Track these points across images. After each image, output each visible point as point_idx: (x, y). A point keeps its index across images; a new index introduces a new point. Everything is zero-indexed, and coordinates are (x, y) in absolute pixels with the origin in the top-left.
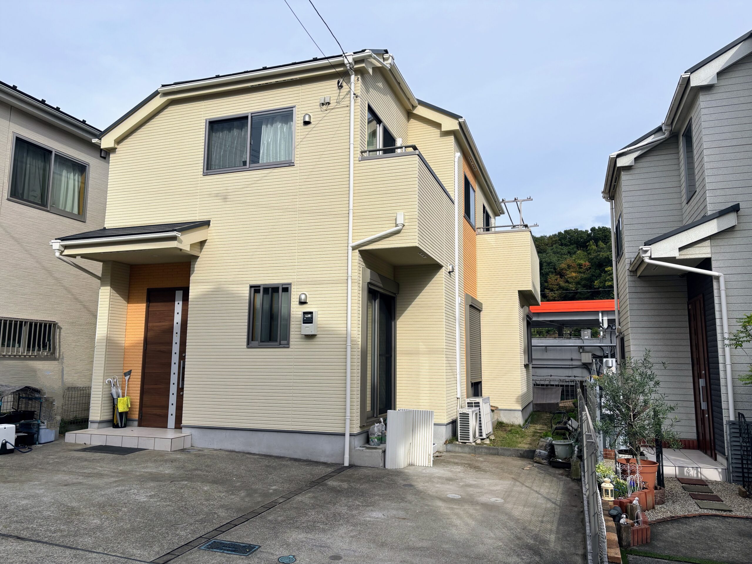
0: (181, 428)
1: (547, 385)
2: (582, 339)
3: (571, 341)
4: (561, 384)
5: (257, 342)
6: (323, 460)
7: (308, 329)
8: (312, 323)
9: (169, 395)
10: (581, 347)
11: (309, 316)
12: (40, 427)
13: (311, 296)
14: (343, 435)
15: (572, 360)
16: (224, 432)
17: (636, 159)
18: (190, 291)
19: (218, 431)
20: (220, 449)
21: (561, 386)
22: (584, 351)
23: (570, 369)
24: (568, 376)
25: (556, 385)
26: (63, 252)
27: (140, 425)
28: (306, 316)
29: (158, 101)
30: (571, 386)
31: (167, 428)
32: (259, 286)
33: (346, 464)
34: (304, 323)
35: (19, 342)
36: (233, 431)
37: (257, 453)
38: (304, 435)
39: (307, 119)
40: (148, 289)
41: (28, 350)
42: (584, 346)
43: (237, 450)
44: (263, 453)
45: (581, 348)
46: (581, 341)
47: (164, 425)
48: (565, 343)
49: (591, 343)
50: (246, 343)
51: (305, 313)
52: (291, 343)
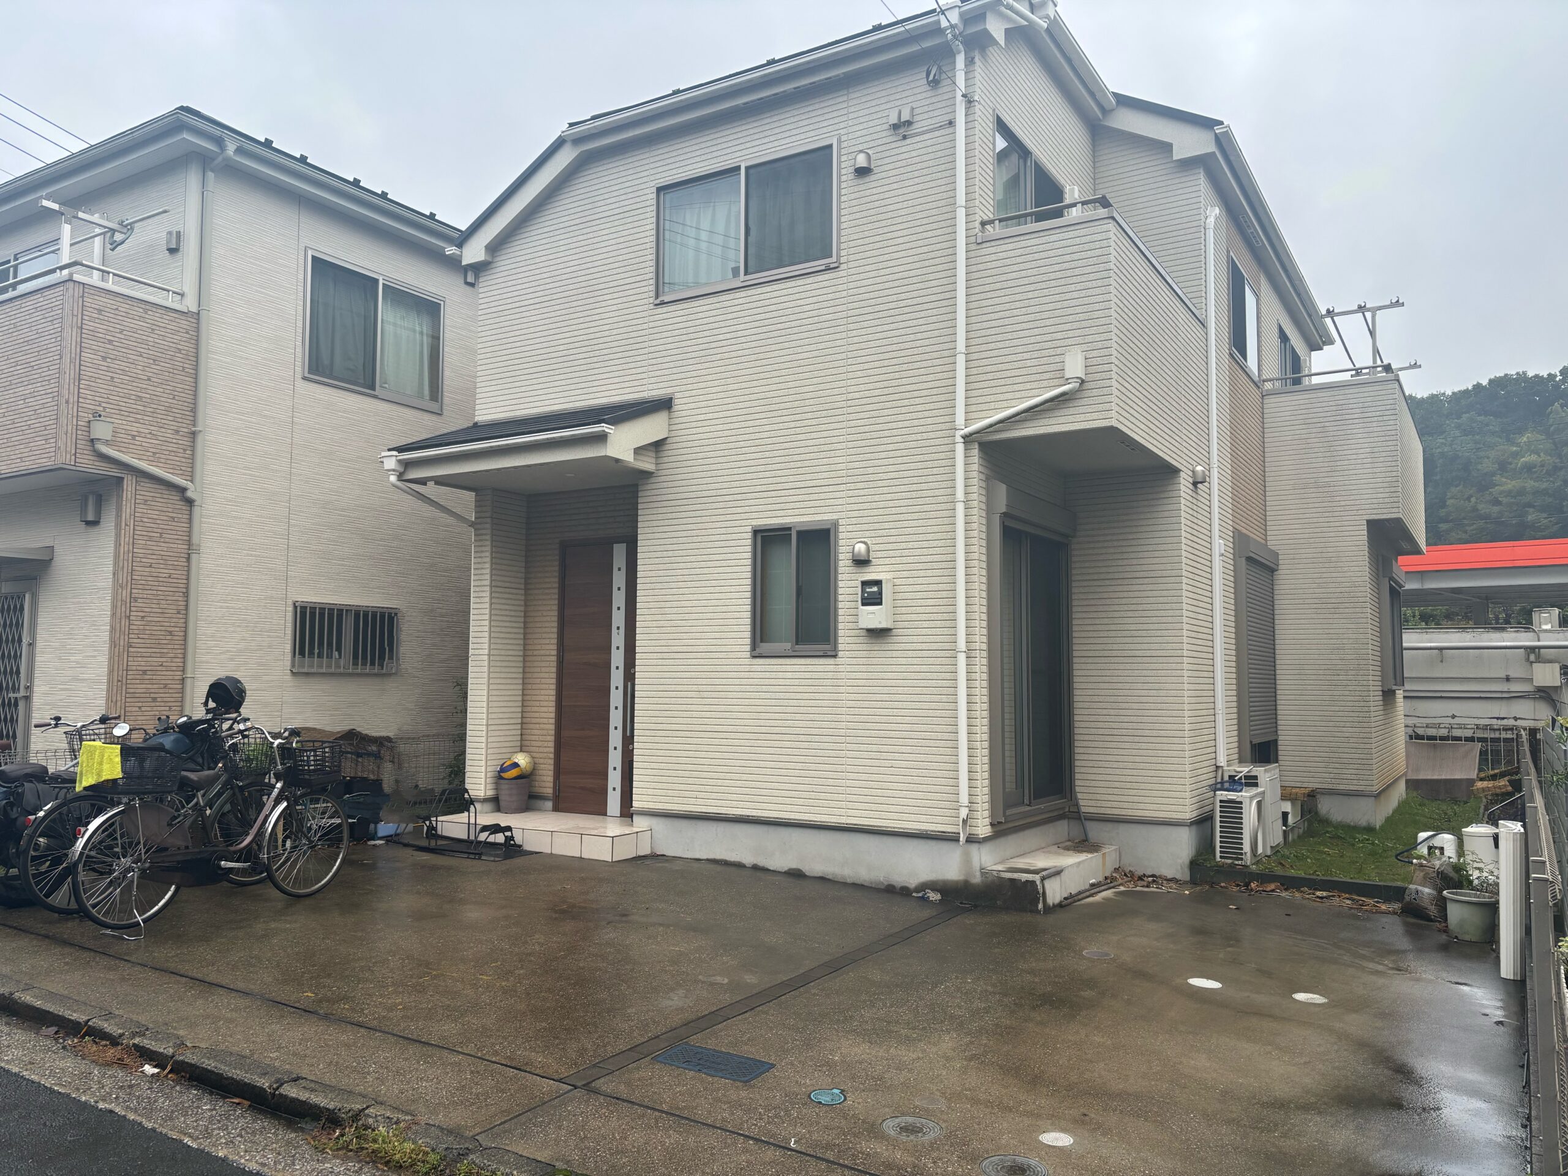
0: (631, 816)
1: (1442, 738)
2: (1534, 631)
3: (1505, 635)
4: (1480, 734)
7: (872, 616)
8: (880, 603)
9: (608, 751)
10: (1532, 649)
11: (875, 589)
14: (956, 840)
15: (1508, 679)
18: (639, 543)
21: (1480, 740)
22: (1539, 660)
23: (1504, 703)
24: (1498, 718)
25: (1467, 739)
26: (402, 474)
27: (556, 809)
28: (868, 590)
30: (1505, 740)
31: (605, 814)
34: (863, 604)
35: (339, 649)
38: (873, 837)
39: (861, 161)
40: (560, 545)
41: (355, 664)
42: (1540, 648)
45: (1533, 654)
46: (1531, 635)
47: (601, 810)
48: (1491, 640)
49: (1558, 640)
50: (748, 648)
51: (865, 584)
52: (840, 647)
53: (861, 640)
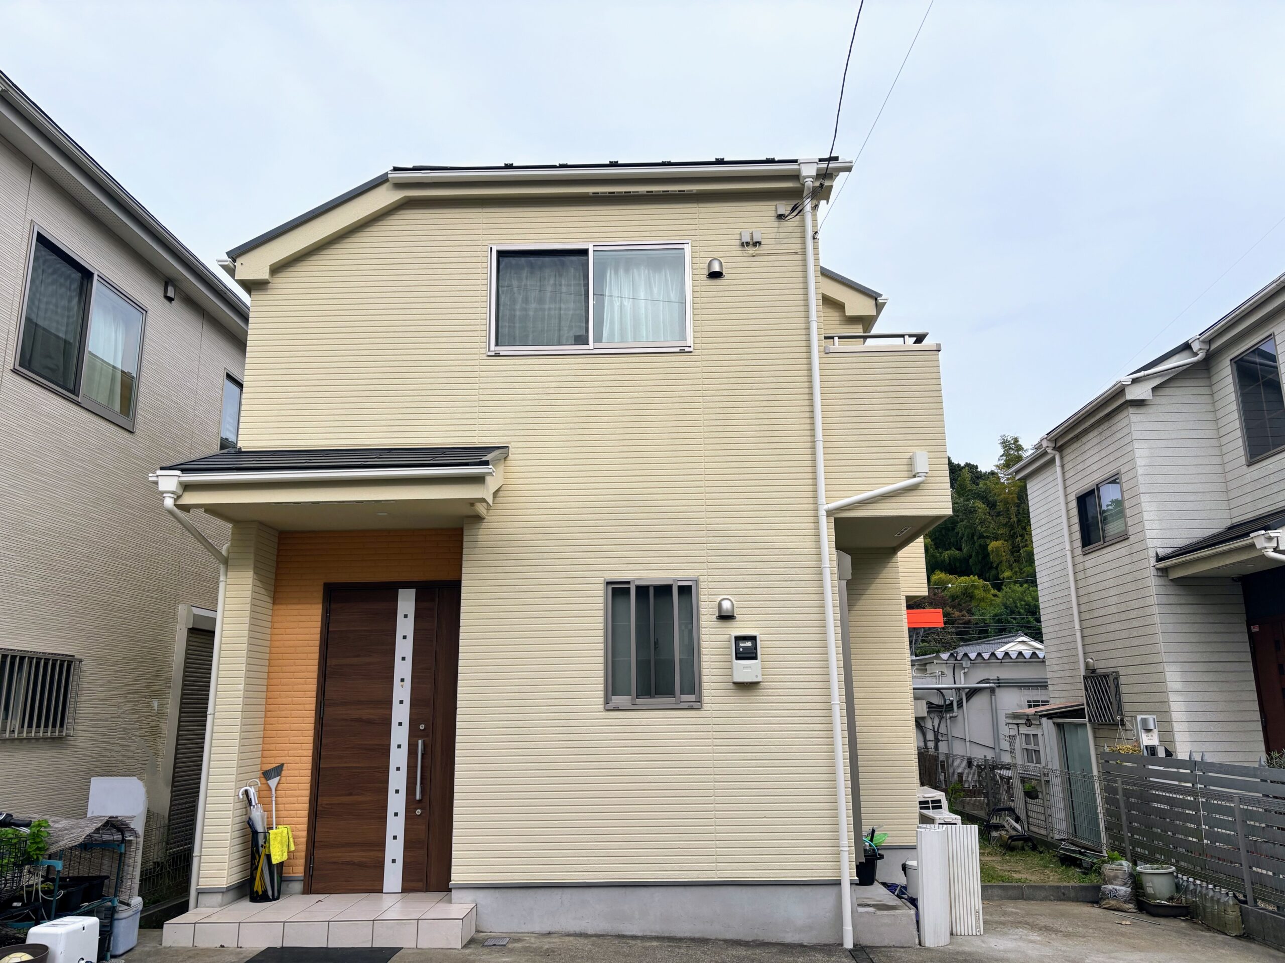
0: (450, 890)
5: (628, 698)
6: (790, 938)
7: (746, 670)
8: (755, 658)
9: (385, 818)
11: (749, 644)
12: (116, 916)
13: (741, 604)
14: (837, 883)
16: (557, 894)
17: (1154, 389)
18: (463, 589)
19: (540, 892)
20: (550, 933)
26: (179, 497)
27: (309, 889)
28: (742, 645)
29: (384, 198)
31: (380, 891)
32: (629, 583)
33: (849, 944)
34: (738, 658)
36: (581, 890)
37: (640, 934)
38: (744, 889)
39: (716, 268)
40: (325, 584)
43: (590, 931)
44: (653, 934)
47: (375, 886)
49: (922, 684)
50: (602, 701)
51: (738, 639)
52: (705, 699)
53: (728, 692)
